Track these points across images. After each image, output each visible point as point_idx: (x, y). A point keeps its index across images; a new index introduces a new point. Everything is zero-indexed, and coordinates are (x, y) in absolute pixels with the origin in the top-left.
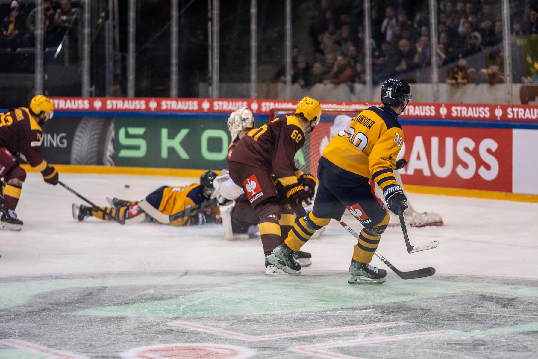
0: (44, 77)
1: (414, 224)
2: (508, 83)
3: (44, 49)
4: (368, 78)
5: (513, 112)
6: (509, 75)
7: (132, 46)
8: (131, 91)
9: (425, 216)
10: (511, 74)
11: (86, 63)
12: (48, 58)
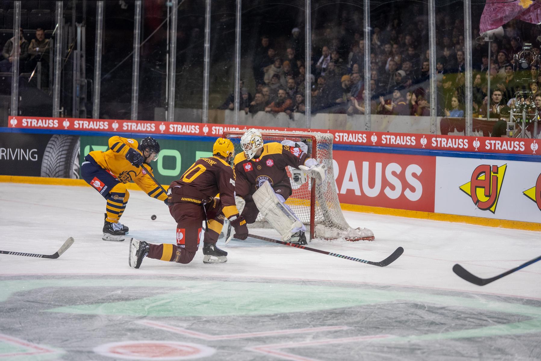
0: (19, 98)
1: (349, 238)
2: (433, 116)
3: (20, 74)
4: (308, 107)
5: (437, 141)
6: (433, 109)
7: (98, 73)
8: (96, 113)
9: (359, 232)
10: (436, 108)
11: (57, 87)
12: (23, 82)
